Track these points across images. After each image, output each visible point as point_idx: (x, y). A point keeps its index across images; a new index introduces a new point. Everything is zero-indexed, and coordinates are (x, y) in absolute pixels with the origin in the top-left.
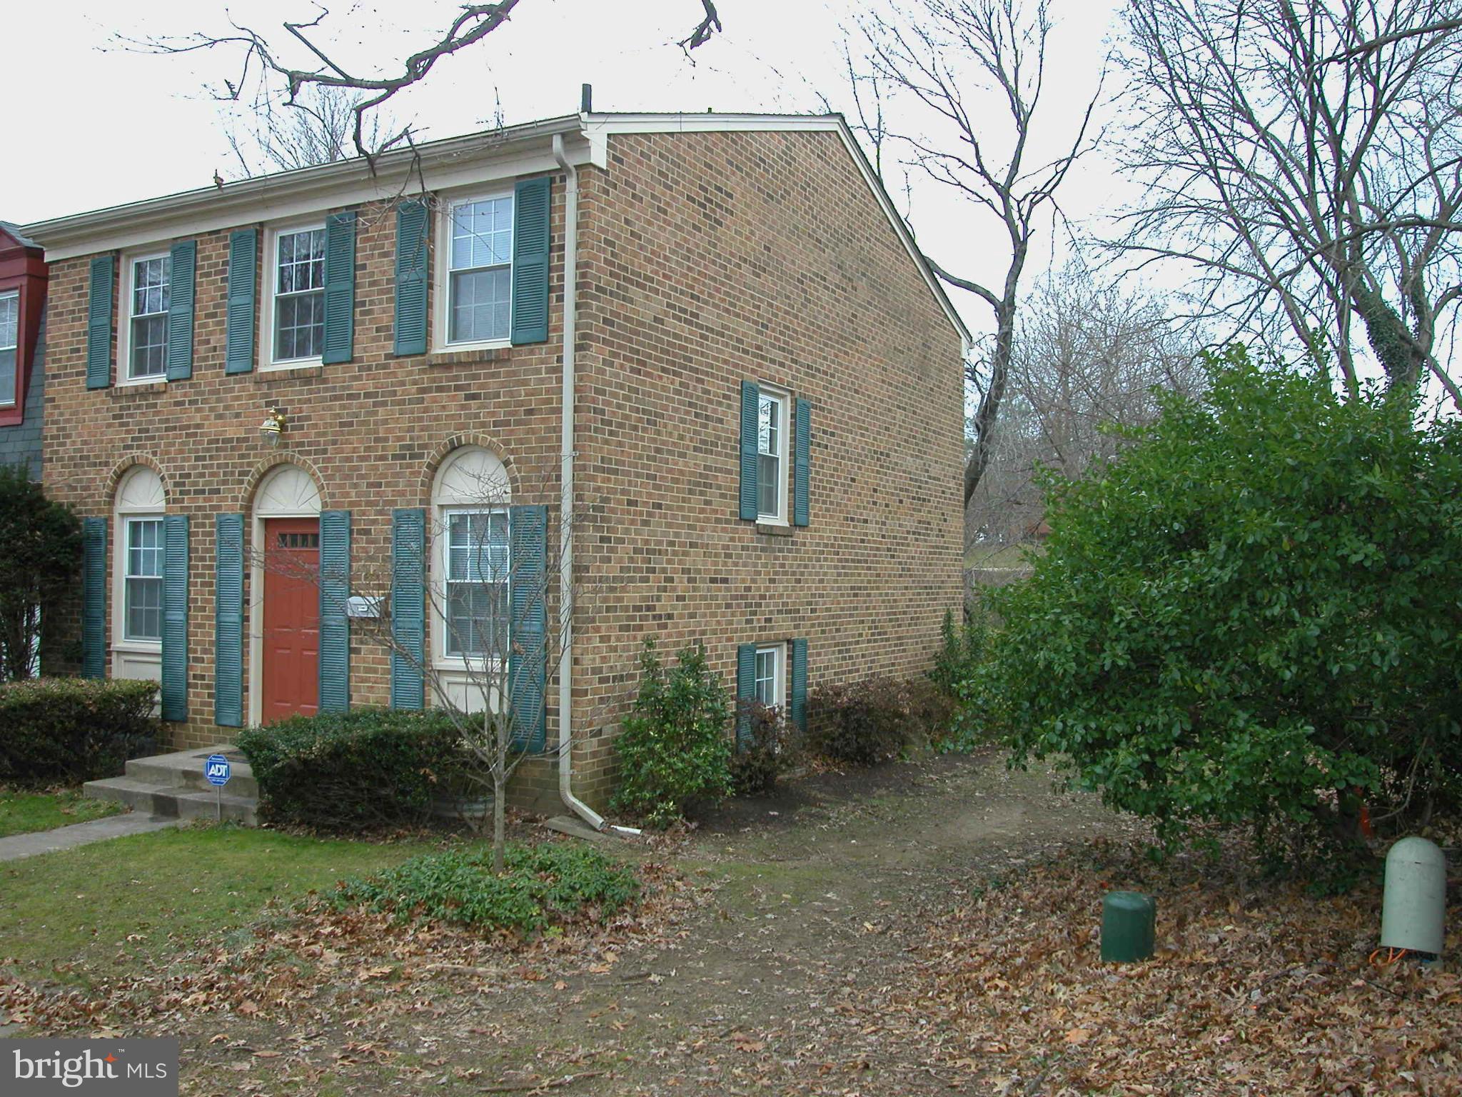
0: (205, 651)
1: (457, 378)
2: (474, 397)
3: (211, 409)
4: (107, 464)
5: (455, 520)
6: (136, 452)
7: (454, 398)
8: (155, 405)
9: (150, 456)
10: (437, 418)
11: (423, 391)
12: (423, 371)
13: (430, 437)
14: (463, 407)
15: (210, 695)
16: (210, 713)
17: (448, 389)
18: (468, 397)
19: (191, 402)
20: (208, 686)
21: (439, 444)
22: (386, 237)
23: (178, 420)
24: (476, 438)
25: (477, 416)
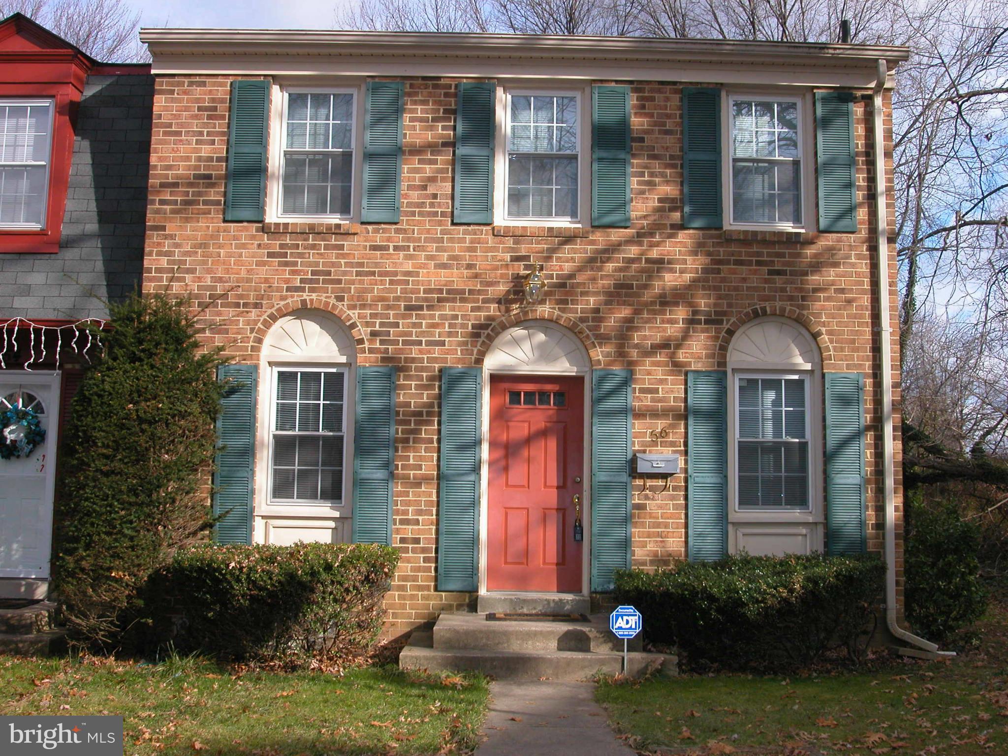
0: (420, 512)
1: (759, 254)
2: (778, 273)
3: (430, 258)
4: (256, 306)
5: (744, 384)
6: (305, 296)
7: (755, 272)
8: (341, 247)
9: (332, 301)
10: (736, 289)
11: (720, 262)
12: (719, 244)
13: (730, 305)
14: (766, 281)
15: (426, 560)
16: (427, 579)
17: (750, 263)
18: (771, 272)
19: (396, 248)
20: (424, 550)
21: (740, 312)
22: (668, 116)
23: (377, 265)
24: (783, 310)
25: (783, 290)
